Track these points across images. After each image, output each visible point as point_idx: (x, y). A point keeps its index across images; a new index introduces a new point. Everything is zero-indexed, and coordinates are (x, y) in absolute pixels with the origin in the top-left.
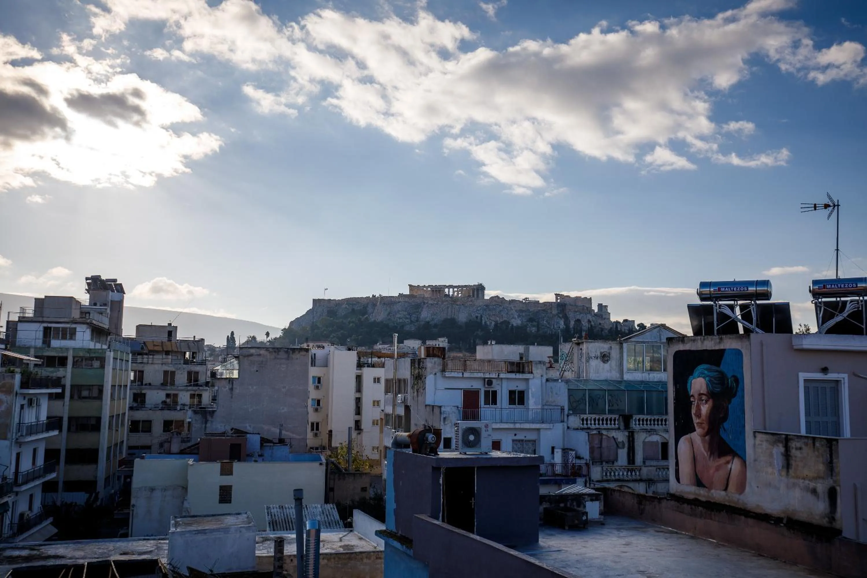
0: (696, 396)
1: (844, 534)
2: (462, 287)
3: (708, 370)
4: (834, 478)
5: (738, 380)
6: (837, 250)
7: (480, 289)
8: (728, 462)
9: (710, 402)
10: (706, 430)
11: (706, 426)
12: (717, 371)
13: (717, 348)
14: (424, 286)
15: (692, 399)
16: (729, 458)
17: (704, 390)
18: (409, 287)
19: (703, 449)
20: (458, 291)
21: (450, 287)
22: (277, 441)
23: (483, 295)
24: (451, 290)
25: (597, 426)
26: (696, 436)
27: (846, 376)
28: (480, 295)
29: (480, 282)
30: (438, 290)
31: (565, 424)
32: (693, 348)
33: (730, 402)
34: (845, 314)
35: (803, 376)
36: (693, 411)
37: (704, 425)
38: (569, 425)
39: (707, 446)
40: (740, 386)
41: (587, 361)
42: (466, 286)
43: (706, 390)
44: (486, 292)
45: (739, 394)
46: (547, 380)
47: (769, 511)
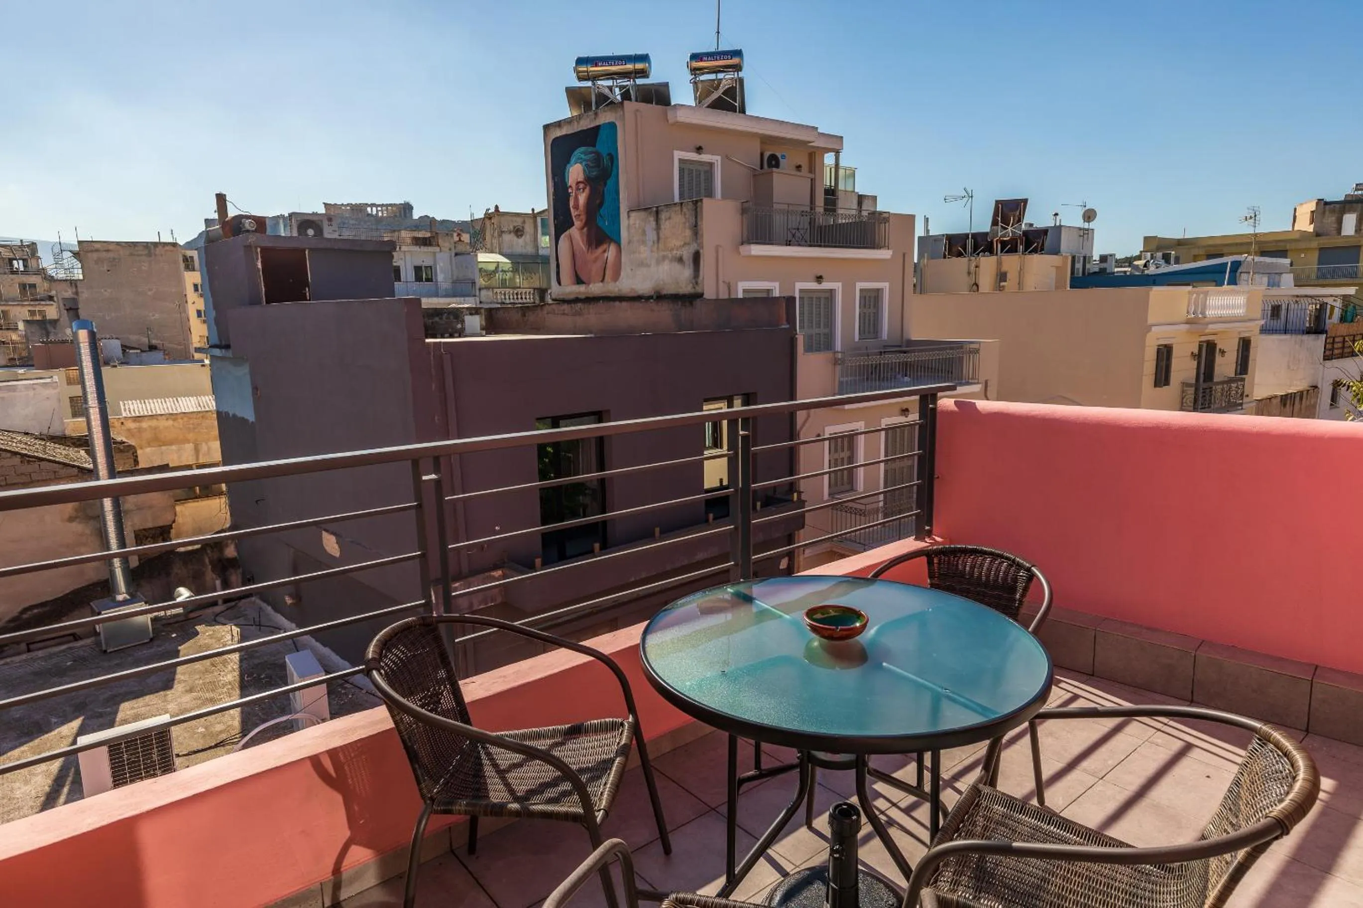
0: (574, 186)
1: (705, 296)
2: (387, 205)
3: (585, 153)
4: (698, 241)
5: (613, 158)
6: (718, 32)
7: (407, 208)
8: (605, 251)
9: (587, 190)
10: (584, 221)
11: (583, 217)
12: (591, 153)
13: (592, 125)
14: (343, 205)
15: (570, 191)
16: (605, 246)
17: (581, 178)
18: (323, 205)
19: (581, 244)
20: (382, 211)
21: (372, 205)
22: (148, 349)
23: (411, 215)
24: (374, 209)
25: (512, 301)
26: (575, 232)
27: (719, 158)
28: (408, 215)
29: (407, 200)
30: (358, 209)
31: (478, 299)
32: (570, 132)
33: (605, 184)
34: (721, 90)
35: (678, 155)
36: (572, 204)
37: (581, 217)
38: (482, 300)
39: (585, 239)
40: (614, 165)
41: (500, 235)
42: (391, 205)
43: (583, 177)
44: (414, 211)
45: (614, 173)
46: (456, 254)
47: (640, 292)
